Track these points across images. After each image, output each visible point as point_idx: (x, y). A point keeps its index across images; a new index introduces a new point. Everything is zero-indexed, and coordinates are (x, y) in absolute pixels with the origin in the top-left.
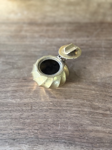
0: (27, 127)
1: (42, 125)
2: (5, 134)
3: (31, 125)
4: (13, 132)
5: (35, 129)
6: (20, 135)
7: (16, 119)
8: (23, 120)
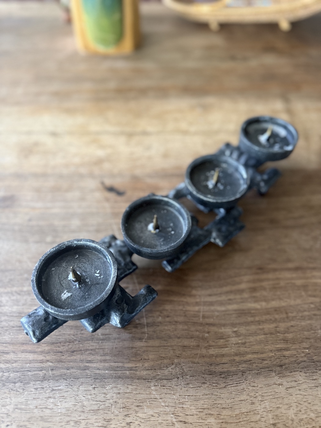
0: (291, 345)
1: (312, 340)
2: (264, 359)
3: (296, 342)
4: (275, 354)
5: (305, 348)
6: (287, 358)
7: (271, 334)
8: (282, 335)
